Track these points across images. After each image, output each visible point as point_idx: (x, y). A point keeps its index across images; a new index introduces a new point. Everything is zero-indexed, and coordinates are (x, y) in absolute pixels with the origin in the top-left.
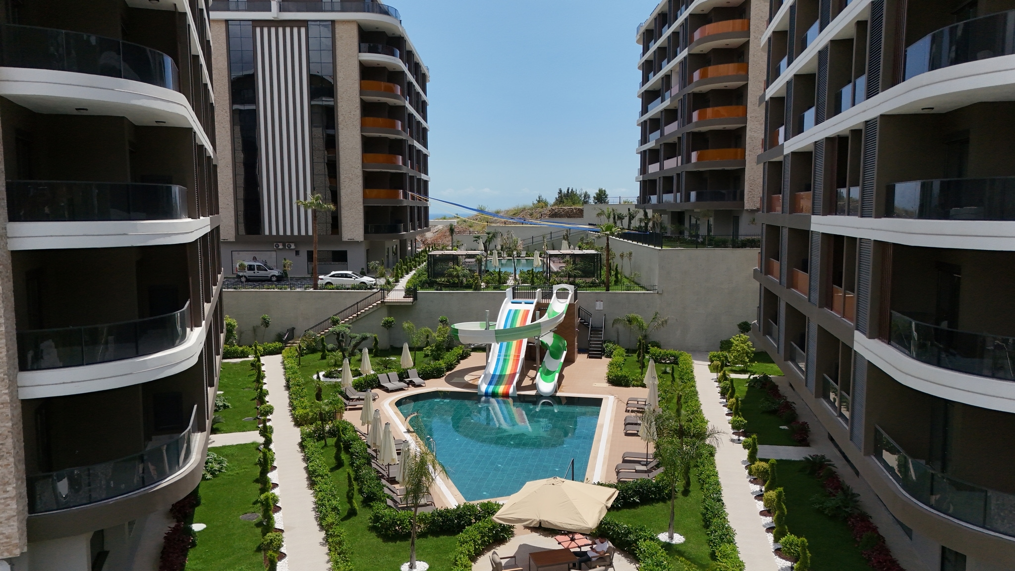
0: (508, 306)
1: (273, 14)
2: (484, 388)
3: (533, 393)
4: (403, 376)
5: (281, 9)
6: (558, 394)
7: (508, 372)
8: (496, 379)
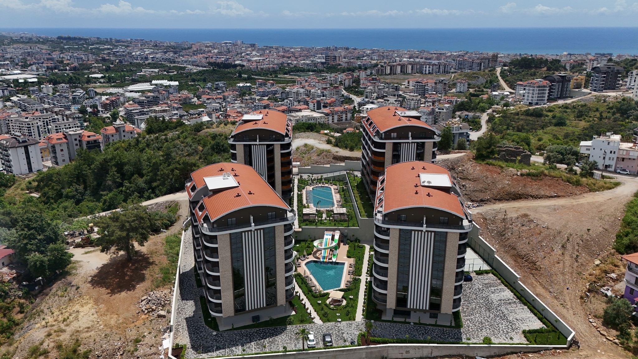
0: (325, 237)
1: (258, 143)
2: (321, 260)
3: (331, 261)
4: (304, 256)
5: (259, 141)
6: (337, 261)
7: (326, 255)
8: (324, 258)
